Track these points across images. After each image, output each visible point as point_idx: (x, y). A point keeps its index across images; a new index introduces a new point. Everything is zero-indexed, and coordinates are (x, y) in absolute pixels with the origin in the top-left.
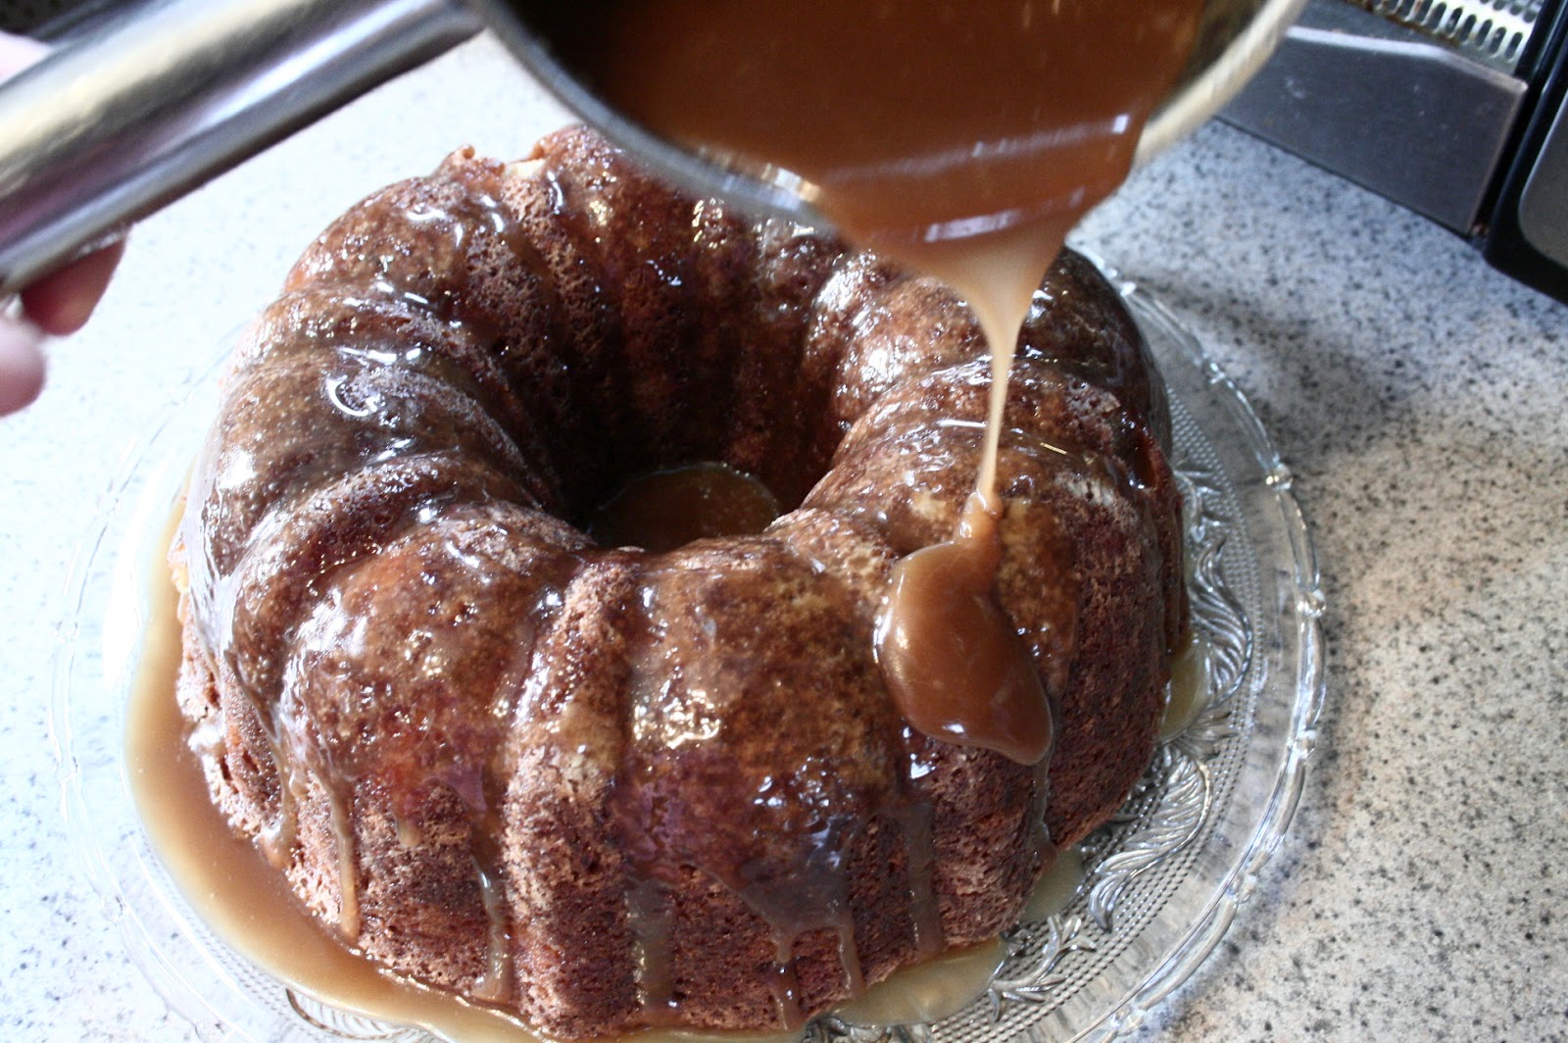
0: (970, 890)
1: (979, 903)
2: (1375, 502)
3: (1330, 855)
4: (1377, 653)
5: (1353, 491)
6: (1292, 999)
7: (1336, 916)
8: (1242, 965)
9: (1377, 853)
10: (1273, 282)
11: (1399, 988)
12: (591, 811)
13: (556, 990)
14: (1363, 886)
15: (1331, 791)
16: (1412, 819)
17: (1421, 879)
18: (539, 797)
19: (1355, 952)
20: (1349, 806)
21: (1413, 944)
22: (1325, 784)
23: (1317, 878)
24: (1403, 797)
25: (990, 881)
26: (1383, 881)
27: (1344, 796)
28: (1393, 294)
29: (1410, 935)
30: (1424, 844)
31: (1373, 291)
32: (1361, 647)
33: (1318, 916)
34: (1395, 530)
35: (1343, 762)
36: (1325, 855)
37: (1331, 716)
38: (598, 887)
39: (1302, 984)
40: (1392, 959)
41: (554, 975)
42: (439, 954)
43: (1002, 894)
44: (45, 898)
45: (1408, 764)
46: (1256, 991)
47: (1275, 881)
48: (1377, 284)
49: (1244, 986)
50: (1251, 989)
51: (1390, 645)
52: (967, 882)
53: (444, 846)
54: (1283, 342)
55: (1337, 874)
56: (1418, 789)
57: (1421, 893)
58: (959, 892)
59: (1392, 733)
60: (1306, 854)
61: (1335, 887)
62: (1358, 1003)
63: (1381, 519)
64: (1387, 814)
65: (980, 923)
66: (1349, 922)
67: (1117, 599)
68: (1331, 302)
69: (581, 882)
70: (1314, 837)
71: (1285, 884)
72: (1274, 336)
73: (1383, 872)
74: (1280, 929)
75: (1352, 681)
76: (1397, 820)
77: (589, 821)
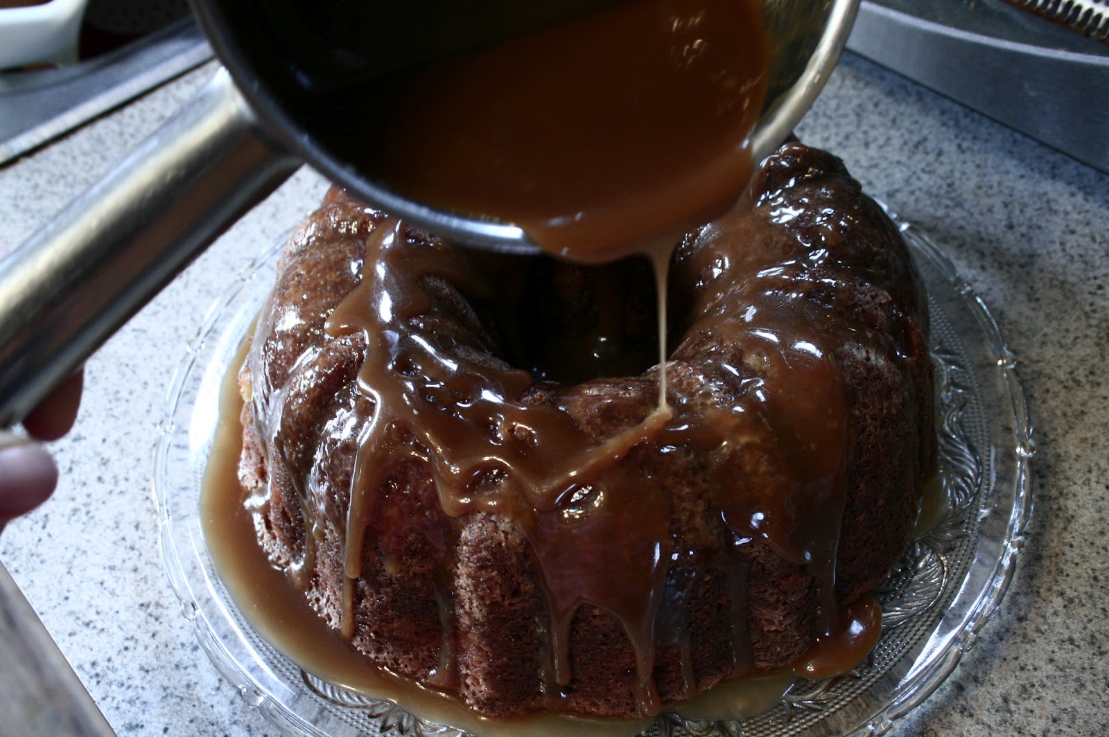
0: (774, 628)
1: (779, 637)
2: (1078, 383)
3: (1033, 627)
4: (1074, 488)
5: (1061, 375)
6: (1001, 725)
7: (1035, 669)
8: (966, 699)
9: (1068, 628)
10: (1010, 227)
11: (1080, 722)
12: (516, 553)
13: (484, 680)
14: (1056, 650)
15: (1036, 582)
16: (1094, 605)
17: (1099, 647)
18: (482, 541)
19: (1048, 695)
20: (1049, 594)
21: (1091, 692)
22: (1032, 577)
23: (1023, 642)
24: (1088, 589)
25: (788, 622)
26: (1071, 647)
27: (1045, 586)
28: (1098, 238)
29: (1090, 687)
30: (1103, 623)
31: (1084, 236)
32: (1063, 483)
33: (1022, 669)
34: (1091, 403)
35: (1046, 563)
36: (1030, 627)
37: (1038, 530)
38: (518, 607)
39: (1009, 715)
40: (1076, 702)
41: (484, 668)
42: (406, 653)
43: (795, 633)
44: (142, 605)
45: (1092, 567)
46: (975, 718)
47: (993, 642)
48: (1087, 230)
49: (966, 714)
50: (971, 715)
51: (1084, 483)
52: (771, 622)
53: (415, 575)
54: (1016, 269)
55: (1037, 640)
56: (1100, 584)
57: (1099, 657)
58: (765, 629)
59: (1083, 544)
60: (1016, 625)
61: (1035, 649)
62: (1049, 731)
63: (1082, 395)
64: (1077, 600)
65: (779, 653)
66: (1045, 674)
67: (884, 431)
68: (1052, 242)
69: (506, 603)
70: (1022, 613)
71: (999, 644)
72: (1009, 265)
73: (1071, 641)
74: (994, 676)
75: (1055, 507)
76: (1083, 605)
77: (514, 560)
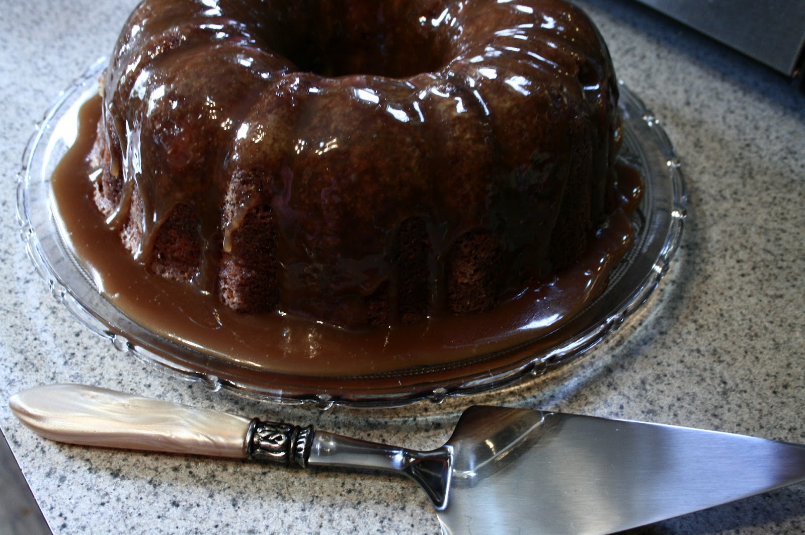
0: (466, 281)
1: (469, 291)
2: (724, 198)
3: (671, 339)
4: (712, 259)
5: (713, 192)
6: (637, 397)
7: (669, 365)
8: (613, 378)
9: (697, 342)
10: (688, 104)
11: (698, 402)
14: (686, 355)
15: (676, 312)
16: (719, 331)
17: (719, 357)
19: (676, 383)
20: (685, 320)
21: (709, 385)
22: (674, 308)
23: (661, 348)
24: (716, 321)
25: (476, 277)
26: (697, 355)
27: (684, 315)
28: (750, 118)
29: (708, 381)
30: (724, 343)
31: (740, 115)
32: (705, 255)
33: (659, 364)
34: (732, 211)
35: (685, 301)
36: (668, 340)
37: (683, 280)
38: (268, 220)
39: (644, 392)
40: (696, 389)
43: (482, 290)
45: (721, 307)
46: (618, 391)
47: (638, 345)
48: (743, 112)
49: (612, 387)
50: (615, 389)
51: (721, 257)
52: (463, 274)
54: (688, 128)
55: (673, 348)
56: (725, 319)
57: (718, 364)
58: (460, 281)
59: (715, 293)
60: (658, 337)
61: (671, 353)
62: (674, 405)
63: (726, 205)
64: (706, 327)
65: (468, 307)
66: (675, 369)
68: (717, 116)
69: (259, 215)
70: (664, 330)
71: (643, 347)
72: (684, 125)
73: (698, 351)
74: (637, 366)
75: (697, 268)
76: (710, 330)
